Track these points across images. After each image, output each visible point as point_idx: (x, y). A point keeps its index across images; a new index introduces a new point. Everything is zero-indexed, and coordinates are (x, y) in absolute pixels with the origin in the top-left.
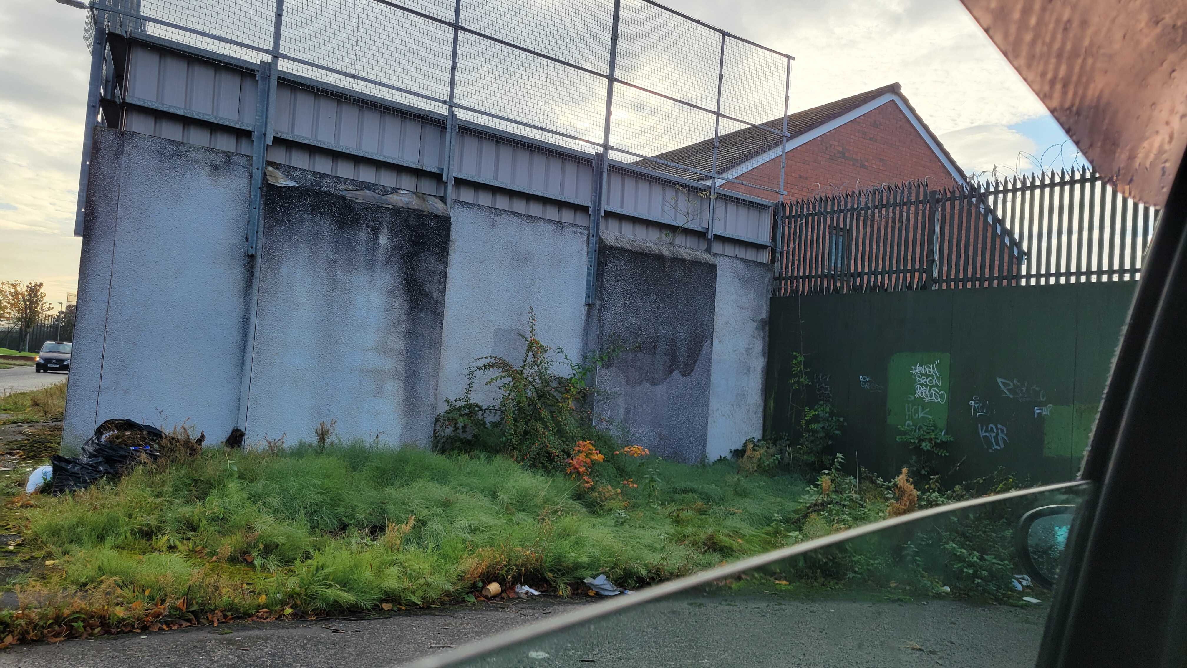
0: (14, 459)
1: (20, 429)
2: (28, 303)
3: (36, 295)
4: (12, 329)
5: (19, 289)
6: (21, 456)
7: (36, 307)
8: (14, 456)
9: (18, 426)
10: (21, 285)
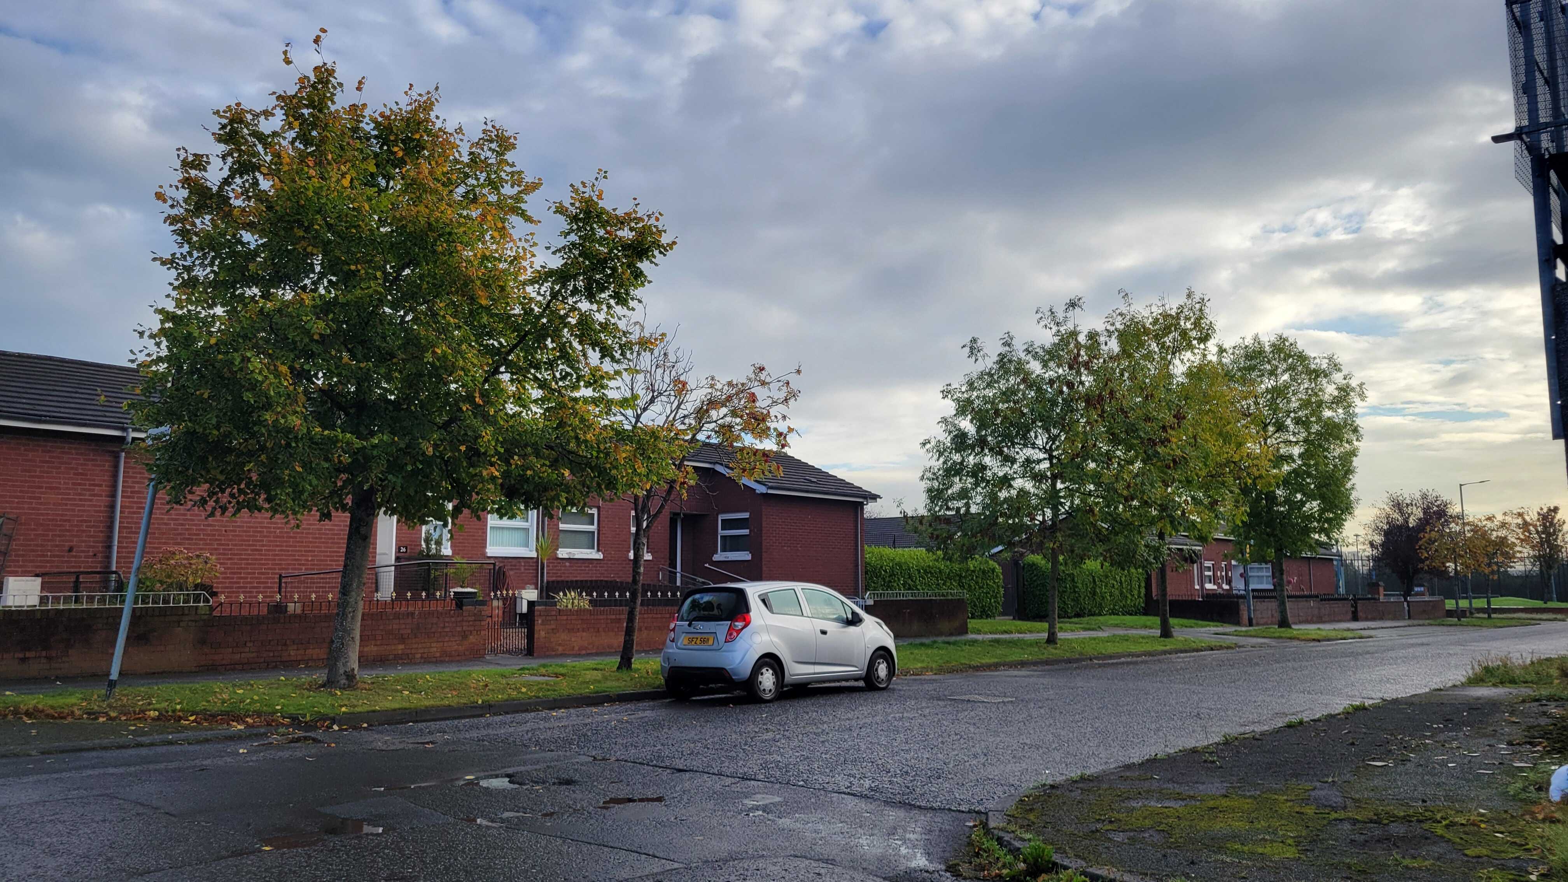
0: (1535, 752)
1: (1545, 709)
2: (1543, 536)
3: (1552, 524)
4: (1530, 571)
5: (1527, 518)
6: (1544, 747)
7: (1555, 540)
8: (1535, 747)
9: (1542, 705)
10: (1530, 513)
